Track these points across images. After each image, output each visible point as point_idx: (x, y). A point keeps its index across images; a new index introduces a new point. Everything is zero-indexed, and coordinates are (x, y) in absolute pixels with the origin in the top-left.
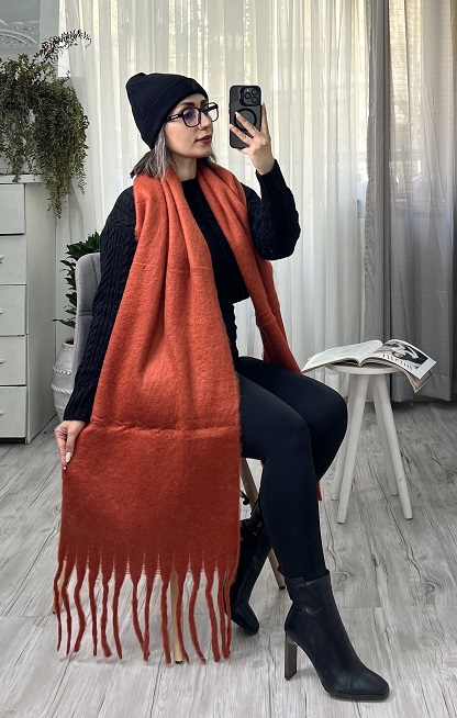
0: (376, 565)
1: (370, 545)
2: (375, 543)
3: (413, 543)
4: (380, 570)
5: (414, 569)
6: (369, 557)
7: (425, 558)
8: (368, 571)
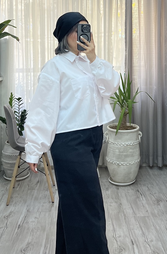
0: (133, 244)
1: (130, 235)
2: (132, 233)
3: (147, 233)
4: (135, 246)
5: (148, 246)
6: (130, 240)
7: (152, 241)
8: (130, 247)
